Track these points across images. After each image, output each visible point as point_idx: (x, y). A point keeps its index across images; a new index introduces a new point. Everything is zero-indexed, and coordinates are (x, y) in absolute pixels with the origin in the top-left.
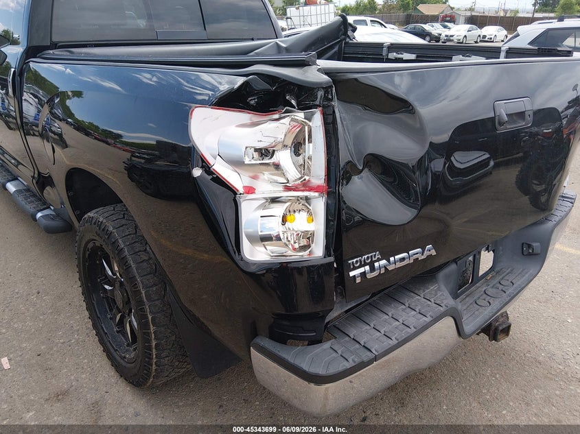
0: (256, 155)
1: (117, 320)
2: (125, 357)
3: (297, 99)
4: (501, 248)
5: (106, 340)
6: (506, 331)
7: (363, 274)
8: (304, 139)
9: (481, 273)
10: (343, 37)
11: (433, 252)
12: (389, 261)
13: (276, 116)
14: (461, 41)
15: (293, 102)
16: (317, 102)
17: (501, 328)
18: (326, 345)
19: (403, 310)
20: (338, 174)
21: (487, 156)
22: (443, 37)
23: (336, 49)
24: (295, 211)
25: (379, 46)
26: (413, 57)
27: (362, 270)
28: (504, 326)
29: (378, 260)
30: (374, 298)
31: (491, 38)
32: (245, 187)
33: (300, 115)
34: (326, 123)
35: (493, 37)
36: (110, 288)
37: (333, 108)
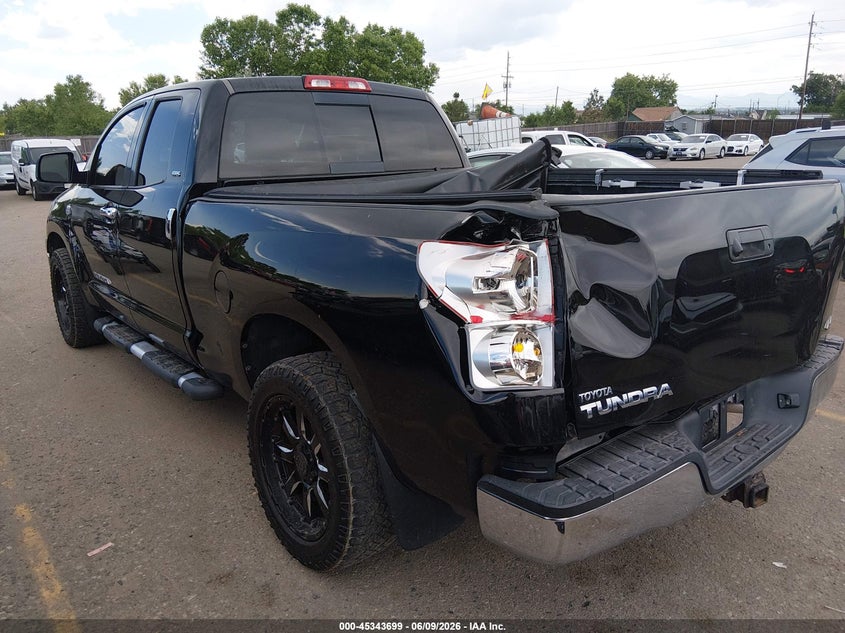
0: (481, 285)
1: (293, 490)
2: (303, 534)
3: (521, 231)
4: (752, 400)
5: (276, 514)
6: (763, 494)
7: (595, 409)
8: (530, 270)
9: (729, 429)
10: (546, 163)
11: (670, 393)
12: (622, 398)
13: (503, 248)
14: (698, 156)
15: (518, 235)
16: (542, 234)
17: (756, 490)
18: (560, 483)
19: (640, 454)
20: (565, 304)
21: (732, 297)
22: (671, 151)
23: (539, 178)
24: (521, 340)
25: (591, 172)
26: (632, 184)
27: (593, 405)
28: (761, 488)
29: (610, 396)
30: (606, 443)
31: (741, 151)
32: (472, 317)
33: (526, 247)
34: (551, 254)
35: (743, 149)
36: (289, 451)
37: (558, 238)
